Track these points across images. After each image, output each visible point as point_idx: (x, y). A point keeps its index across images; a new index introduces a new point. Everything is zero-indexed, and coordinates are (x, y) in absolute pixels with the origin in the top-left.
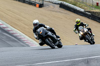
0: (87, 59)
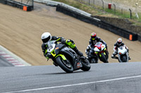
0: (96, 84)
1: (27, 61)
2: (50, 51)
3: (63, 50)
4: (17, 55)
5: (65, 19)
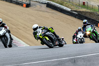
0: (74, 59)
1: (26, 43)
2: (39, 34)
3: (47, 34)
4: (20, 39)
5: (53, 13)
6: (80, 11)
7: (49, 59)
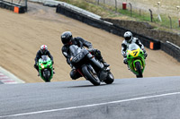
6: (117, 20)
7: (62, 106)
